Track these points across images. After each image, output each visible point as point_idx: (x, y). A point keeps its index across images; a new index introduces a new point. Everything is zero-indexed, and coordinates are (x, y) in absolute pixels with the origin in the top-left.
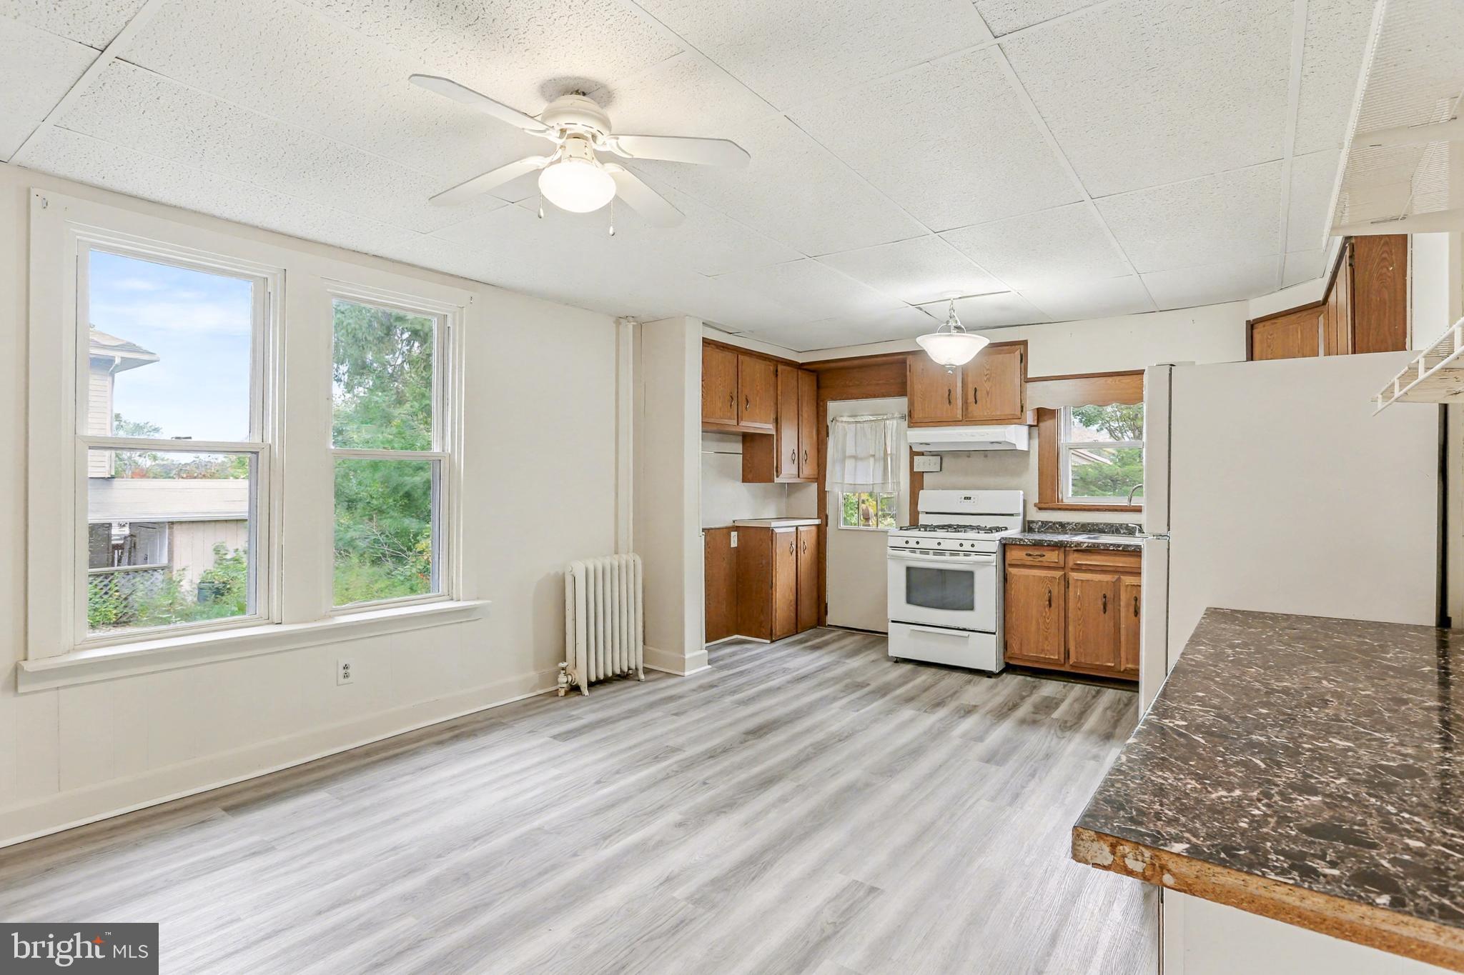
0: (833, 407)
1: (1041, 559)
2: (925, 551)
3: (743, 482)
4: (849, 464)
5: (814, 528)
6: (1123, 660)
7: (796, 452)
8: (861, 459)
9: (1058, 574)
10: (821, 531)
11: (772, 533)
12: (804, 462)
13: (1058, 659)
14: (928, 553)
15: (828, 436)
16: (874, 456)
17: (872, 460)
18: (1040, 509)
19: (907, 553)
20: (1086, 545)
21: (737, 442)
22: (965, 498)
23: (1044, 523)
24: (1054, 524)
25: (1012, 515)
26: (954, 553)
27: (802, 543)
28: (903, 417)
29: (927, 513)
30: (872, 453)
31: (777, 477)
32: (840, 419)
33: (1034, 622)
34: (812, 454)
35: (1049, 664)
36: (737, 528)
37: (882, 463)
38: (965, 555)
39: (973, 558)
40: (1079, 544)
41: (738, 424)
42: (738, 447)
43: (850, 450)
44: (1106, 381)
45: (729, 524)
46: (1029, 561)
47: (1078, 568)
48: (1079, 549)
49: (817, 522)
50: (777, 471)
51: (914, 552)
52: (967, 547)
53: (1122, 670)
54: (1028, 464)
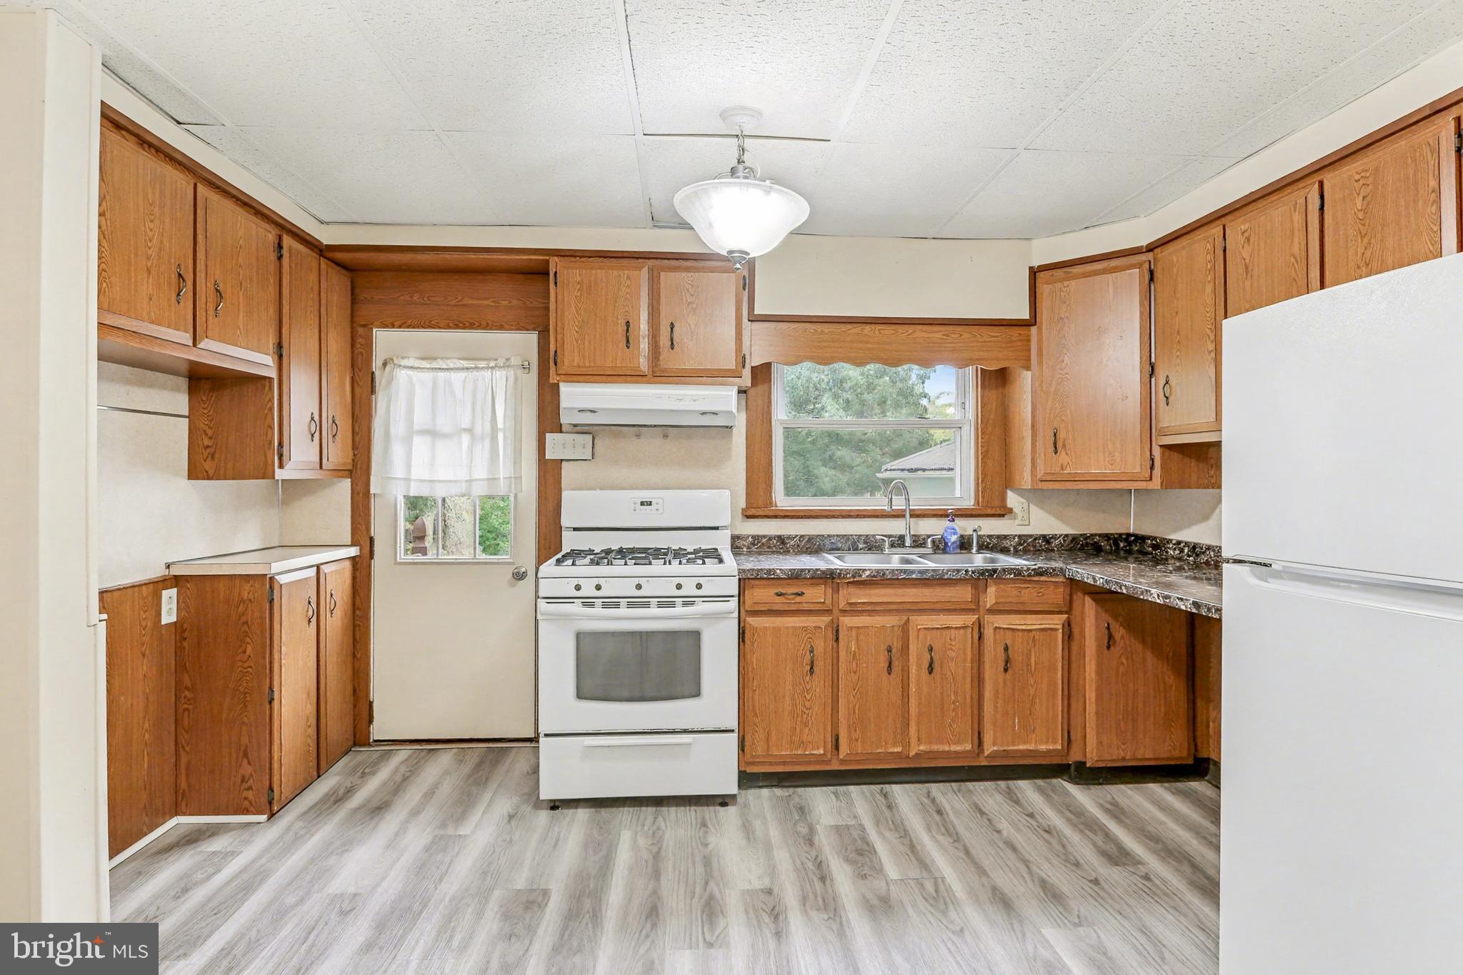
0: (384, 340)
1: (798, 599)
2: (610, 602)
3: (190, 477)
4: (421, 445)
5: (348, 564)
6: (914, 740)
7: (316, 418)
8: (446, 436)
9: (823, 621)
10: (361, 570)
11: (271, 588)
12: (330, 437)
13: (824, 754)
14: (617, 606)
15: (373, 391)
16: (469, 431)
17: (466, 438)
18: (748, 517)
19: (576, 608)
20: (868, 573)
21: (176, 389)
22: (642, 504)
23: (756, 539)
24: (770, 539)
25: (717, 528)
26: (666, 602)
27: (328, 597)
28: (525, 368)
29: (575, 529)
30: (466, 423)
31: (281, 466)
32: (404, 362)
33: (788, 700)
34: (345, 425)
35: (809, 763)
36: (176, 581)
37: (487, 443)
38: (685, 604)
39: (701, 607)
40: (857, 572)
41: (195, 345)
42: (180, 402)
43: (421, 418)
44: (862, 330)
45: (158, 572)
46: (779, 603)
47: (854, 609)
48: (858, 580)
49: (353, 551)
50: (281, 456)
51: (592, 605)
52: (689, 589)
53: (912, 754)
54: (730, 449)
